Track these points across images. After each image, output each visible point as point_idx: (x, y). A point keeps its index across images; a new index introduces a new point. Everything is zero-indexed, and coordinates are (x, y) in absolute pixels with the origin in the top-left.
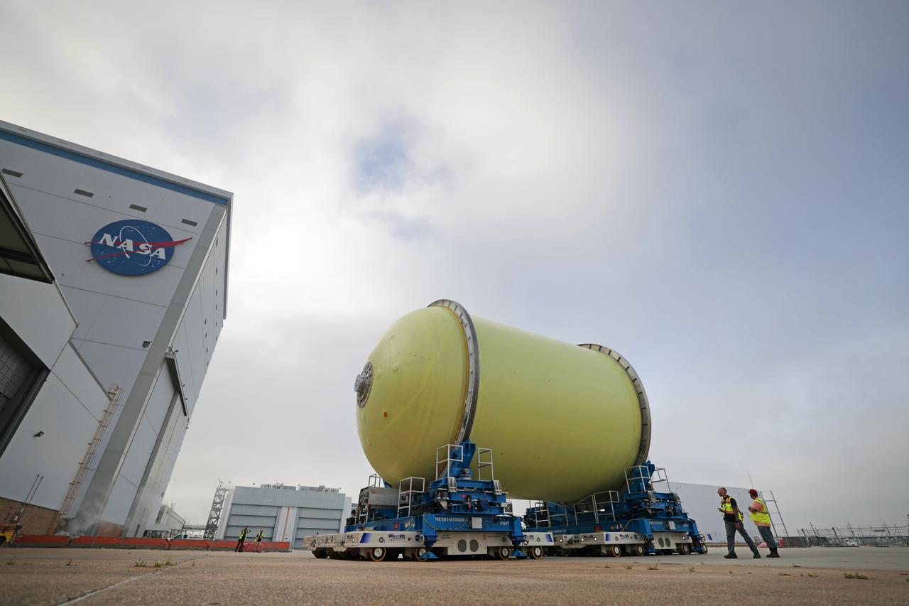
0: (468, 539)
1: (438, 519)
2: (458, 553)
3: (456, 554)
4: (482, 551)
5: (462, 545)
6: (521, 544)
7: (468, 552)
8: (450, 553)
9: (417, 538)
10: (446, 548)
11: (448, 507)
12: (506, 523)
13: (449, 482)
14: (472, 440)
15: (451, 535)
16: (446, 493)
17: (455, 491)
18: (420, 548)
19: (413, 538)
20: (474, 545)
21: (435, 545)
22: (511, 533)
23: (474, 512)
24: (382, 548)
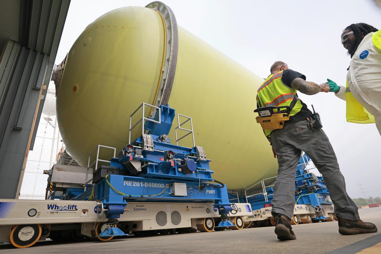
0: (169, 209)
1: (129, 184)
2: (156, 227)
3: (153, 229)
4: (185, 223)
5: (161, 217)
6: (230, 215)
7: (169, 225)
8: (146, 227)
9: (97, 210)
10: (140, 222)
11: (142, 169)
12: (212, 192)
13: (145, 139)
14: (171, 105)
15: (147, 205)
16: (141, 150)
17: (151, 150)
18: (101, 224)
19: (91, 210)
20: (176, 217)
21: (123, 218)
22: (217, 201)
23: (178, 175)
24: (35, 226)
